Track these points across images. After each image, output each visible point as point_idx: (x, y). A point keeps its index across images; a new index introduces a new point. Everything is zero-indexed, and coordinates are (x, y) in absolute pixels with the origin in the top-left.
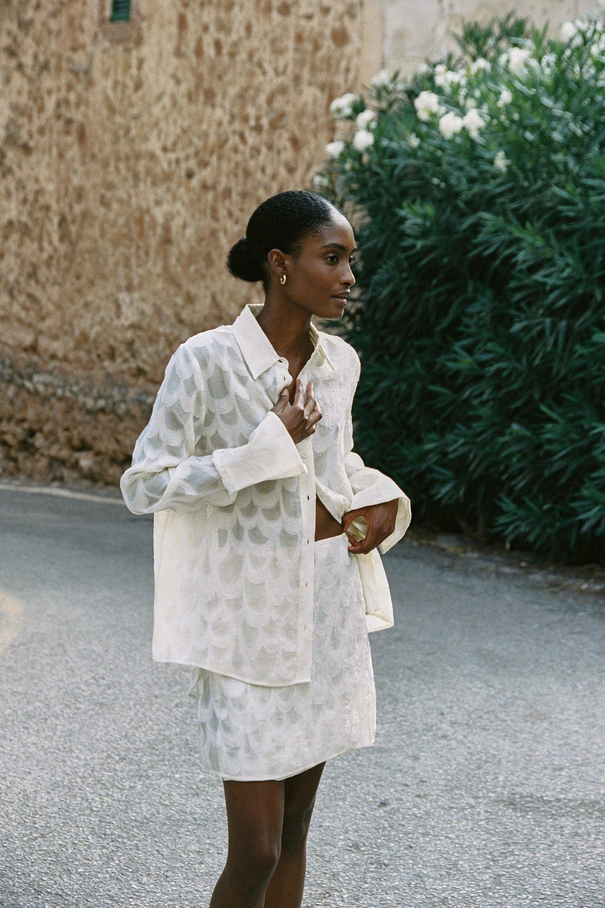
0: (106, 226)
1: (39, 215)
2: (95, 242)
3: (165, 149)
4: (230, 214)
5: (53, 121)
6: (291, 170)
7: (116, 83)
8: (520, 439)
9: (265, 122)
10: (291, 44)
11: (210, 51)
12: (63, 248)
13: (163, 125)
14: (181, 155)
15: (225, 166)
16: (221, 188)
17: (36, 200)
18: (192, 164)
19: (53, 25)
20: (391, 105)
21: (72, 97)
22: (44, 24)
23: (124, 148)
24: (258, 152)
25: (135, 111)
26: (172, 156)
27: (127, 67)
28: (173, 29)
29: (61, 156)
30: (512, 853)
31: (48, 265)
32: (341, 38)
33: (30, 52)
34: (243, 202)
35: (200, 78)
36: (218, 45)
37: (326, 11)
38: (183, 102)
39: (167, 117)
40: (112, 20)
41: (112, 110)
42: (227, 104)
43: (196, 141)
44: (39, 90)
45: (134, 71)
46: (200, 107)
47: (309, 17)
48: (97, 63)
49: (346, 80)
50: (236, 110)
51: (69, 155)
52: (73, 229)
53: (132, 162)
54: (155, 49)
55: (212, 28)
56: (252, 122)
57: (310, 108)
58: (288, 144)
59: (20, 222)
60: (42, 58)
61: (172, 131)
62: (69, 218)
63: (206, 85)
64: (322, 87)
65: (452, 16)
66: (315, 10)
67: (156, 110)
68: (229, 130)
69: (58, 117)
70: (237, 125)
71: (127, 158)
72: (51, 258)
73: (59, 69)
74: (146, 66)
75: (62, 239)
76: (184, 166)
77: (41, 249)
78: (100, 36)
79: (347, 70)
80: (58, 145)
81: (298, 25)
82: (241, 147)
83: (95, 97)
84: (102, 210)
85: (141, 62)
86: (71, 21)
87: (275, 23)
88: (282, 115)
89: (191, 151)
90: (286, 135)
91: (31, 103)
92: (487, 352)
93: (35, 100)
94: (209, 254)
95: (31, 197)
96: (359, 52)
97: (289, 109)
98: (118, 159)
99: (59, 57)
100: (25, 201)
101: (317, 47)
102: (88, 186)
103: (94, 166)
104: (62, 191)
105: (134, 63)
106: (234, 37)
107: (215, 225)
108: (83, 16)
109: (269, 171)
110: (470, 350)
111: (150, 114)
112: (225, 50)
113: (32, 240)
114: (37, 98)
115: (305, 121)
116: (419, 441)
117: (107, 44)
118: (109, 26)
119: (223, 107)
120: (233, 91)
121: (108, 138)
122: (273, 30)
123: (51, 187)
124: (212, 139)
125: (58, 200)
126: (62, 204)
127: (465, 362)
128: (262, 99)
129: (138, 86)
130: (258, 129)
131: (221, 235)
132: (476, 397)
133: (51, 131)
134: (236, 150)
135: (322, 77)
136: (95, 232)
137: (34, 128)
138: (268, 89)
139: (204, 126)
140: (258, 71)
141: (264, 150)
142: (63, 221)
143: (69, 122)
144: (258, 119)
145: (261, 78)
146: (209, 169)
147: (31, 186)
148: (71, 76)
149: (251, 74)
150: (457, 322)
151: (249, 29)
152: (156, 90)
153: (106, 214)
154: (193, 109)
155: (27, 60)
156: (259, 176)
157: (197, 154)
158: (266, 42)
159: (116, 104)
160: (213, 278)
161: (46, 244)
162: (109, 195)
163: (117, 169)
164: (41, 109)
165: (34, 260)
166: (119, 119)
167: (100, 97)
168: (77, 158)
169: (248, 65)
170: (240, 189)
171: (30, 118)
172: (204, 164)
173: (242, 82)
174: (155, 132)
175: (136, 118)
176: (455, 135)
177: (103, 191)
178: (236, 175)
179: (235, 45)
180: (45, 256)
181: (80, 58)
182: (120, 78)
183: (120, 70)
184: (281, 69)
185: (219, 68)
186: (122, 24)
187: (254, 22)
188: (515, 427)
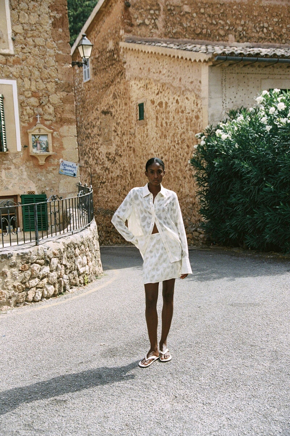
0: (142, 174)
1: (125, 173)
2: (140, 178)
3: (155, 152)
4: (173, 167)
5: (127, 148)
6: (188, 154)
7: (142, 136)
8: (249, 219)
9: (180, 142)
10: (185, 121)
11: (164, 125)
12: (132, 181)
13: (154, 146)
14: (159, 153)
15: (171, 155)
16: (170, 160)
17: (124, 169)
18: (162, 155)
19: (125, 123)
20: (211, 134)
21: (131, 141)
22: (123, 123)
23: (145, 153)
24: (179, 150)
25: (147, 143)
26: (157, 153)
27: (144, 132)
28: (155, 120)
29: (129, 157)
30: (229, 315)
31: (128, 186)
32: (197, 117)
33: (120, 131)
34: (176, 164)
35: (162, 132)
36: (166, 123)
37: (193, 111)
38: (159, 139)
39: (155, 144)
40: (139, 120)
41: (141, 143)
42: (170, 138)
43: (163, 149)
44: (122, 140)
45: (146, 132)
46: (163, 140)
47: (189, 113)
48: (136, 132)
49: (200, 129)
50: (172, 139)
51: (131, 156)
52: (134, 175)
53: (147, 156)
54: (151, 126)
55: (165, 119)
56: (177, 142)
57: (191, 136)
58: (186, 147)
59: (120, 175)
60: (123, 132)
61: (157, 147)
62: (132, 173)
63: (164, 134)
64: (194, 131)
65: (226, 109)
66: (190, 111)
67: (152, 142)
68: (171, 145)
69: (128, 146)
70: (173, 143)
71: (146, 155)
72: (129, 184)
73: (127, 134)
74: (148, 130)
75: (131, 179)
76: (160, 156)
77: (126, 182)
78: (137, 124)
79: (200, 126)
80: (128, 154)
81: (186, 115)
82: (174, 149)
83: (137, 140)
84: (141, 170)
85: (147, 130)
86: (129, 121)
87: (180, 116)
88: (184, 140)
89: (162, 152)
90: (185, 145)
91: (121, 144)
92: (239, 197)
93: (122, 143)
94: (169, 178)
95: (122, 169)
96: (202, 121)
97: (185, 138)
98: (143, 156)
99: (127, 131)
100: (121, 170)
101: (191, 121)
102: (137, 164)
103: (137, 158)
104: (130, 166)
105: (146, 130)
106: (170, 120)
107: (169, 170)
108: (132, 119)
109: (182, 155)
110: (234, 196)
111: (151, 143)
112: (168, 124)
113: (124, 180)
114: (122, 142)
115: (190, 140)
116: (225, 222)
117: (139, 126)
118: (139, 121)
119: (169, 139)
120: (171, 135)
121: (141, 150)
122: (180, 118)
123: (127, 165)
124: (167, 148)
125: (129, 169)
126: (130, 169)
127: (234, 200)
128: (179, 135)
129: (147, 136)
130: (178, 144)
131: (171, 173)
132: (238, 209)
133: (126, 151)
134: (173, 150)
135: (193, 128)
136: (139, 176)
137: (122, 150)
138: (180, 133)
139: (165, 145)
140: (177, 128)
141: (180, 149)
142: (131, 174)
143: (131, 147)
144: (178, 141)
145: (178, 130)
146: (167, 155)
147: (122, 166)
148: (130, 135)
149: (175, 129)
150: (231, 190)
151: (174, 118)
152: (152, 137)
153: (142, 171)
154: (161, 140)
155: (119, 133)
156: (180, 156)
157: (163, 152)
158: (178, 121)
159: (142, 141)
160: (170, 184)
161: (127, 180)
162: (142, 165)
163: (143, 158)
164: (123, 145)
165: (125, 185)
166: (143, 145)
167: (138, 140)
168: (133, 157)
169: (174, 127)
170: (175, 160)
171: (121, 147)
172: (165, 155)
173: (173, 132)
174: (153, 147)
175: (147, 144)
176: (225, 139)
177: (140, 165)
178: (174, 157)
179: (171, 122)
180: (127, 183)
181: (132, 131)
182: (142, 135)
183: (142, 132)
184: (183, 128)
185: (167, 129)
186: (142, 121)
187: (175, 116)
188: (248, 216)
